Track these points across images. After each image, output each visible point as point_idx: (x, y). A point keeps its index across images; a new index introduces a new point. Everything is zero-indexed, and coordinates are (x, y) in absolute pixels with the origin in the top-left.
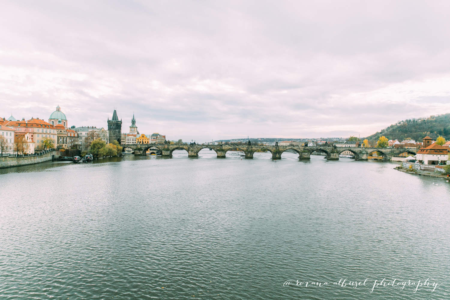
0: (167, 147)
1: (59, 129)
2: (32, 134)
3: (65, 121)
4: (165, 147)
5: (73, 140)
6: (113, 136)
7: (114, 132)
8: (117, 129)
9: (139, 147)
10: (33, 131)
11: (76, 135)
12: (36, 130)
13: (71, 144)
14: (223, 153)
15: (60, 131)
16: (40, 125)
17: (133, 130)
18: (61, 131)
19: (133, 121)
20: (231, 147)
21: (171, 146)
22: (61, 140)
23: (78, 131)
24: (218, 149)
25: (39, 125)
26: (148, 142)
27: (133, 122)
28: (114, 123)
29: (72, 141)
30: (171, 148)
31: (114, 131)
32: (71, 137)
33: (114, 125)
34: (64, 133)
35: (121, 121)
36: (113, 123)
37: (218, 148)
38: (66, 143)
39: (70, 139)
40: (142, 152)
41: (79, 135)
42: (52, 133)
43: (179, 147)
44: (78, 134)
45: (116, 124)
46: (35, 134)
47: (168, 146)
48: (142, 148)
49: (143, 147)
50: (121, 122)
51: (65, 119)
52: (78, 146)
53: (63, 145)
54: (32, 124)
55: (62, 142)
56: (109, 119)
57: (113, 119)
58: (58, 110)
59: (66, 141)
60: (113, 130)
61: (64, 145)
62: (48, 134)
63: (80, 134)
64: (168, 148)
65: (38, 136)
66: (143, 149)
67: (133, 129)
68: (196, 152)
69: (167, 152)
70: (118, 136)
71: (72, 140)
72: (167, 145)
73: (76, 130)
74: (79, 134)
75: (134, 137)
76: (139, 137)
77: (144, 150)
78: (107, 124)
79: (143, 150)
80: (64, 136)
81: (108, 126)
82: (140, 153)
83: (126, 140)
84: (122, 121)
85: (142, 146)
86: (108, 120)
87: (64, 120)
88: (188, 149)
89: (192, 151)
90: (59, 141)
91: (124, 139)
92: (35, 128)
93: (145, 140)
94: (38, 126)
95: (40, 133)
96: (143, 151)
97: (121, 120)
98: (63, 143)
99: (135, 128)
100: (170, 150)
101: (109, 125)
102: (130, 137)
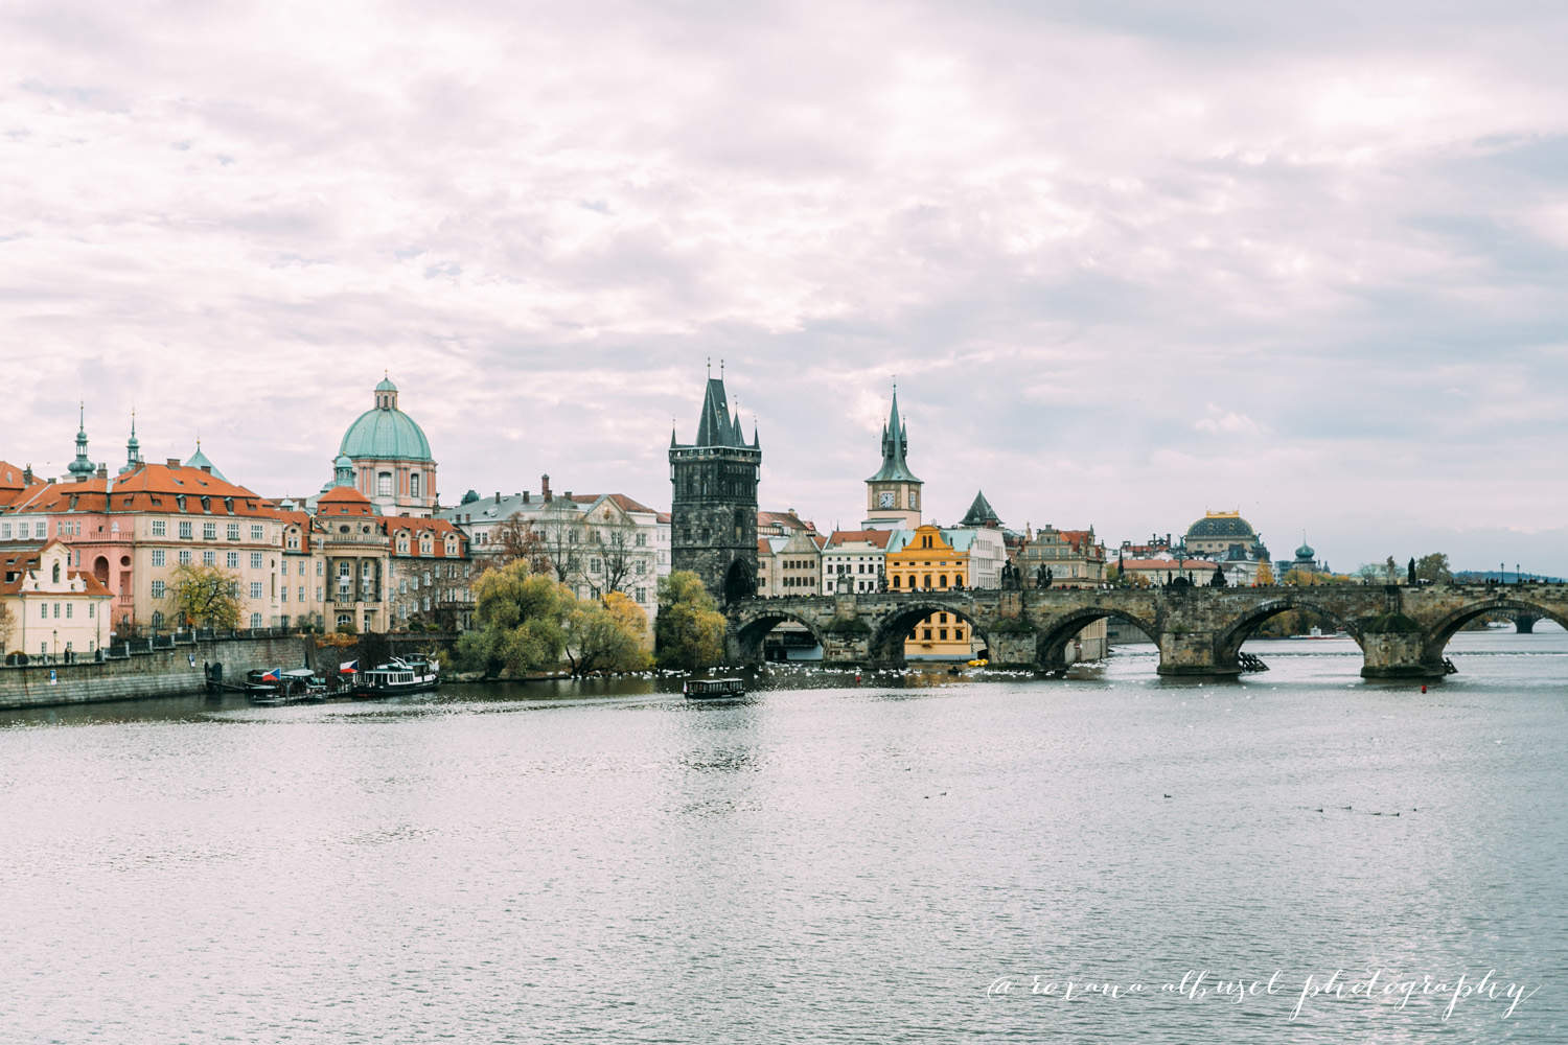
0: (1016, 608)
1: (334, 518)
2: (125, 552)
3: (416, 469)
4: (1005, 609)
5: (434, 579)
6: (699, 543)
7: (706, 523)
8: (722, 499)
9: (847, 610)
10: (133, 534)
11: (452, 547)
12: (143, 526)
13: (422, 604)
14: (1403, 647)
15: (338, 525)
16: (173, 498)
17: (888, 504)
18: (344, 529)
19: (892, 444)
20: (1467, 602)
21: (1046, 604)
22: (345, 579)
23: (469, 525)
24: (1369, 613)
25: (165, 498)
26: (959, 580)
27: (894, 446)
28: (702, 463)
29: (429, 584)
30: (1045, 615)
31: (705, 513)
32: (415, 559)
33: (704, 476)
34: (360, 538)
35: (757, 445)
36: (697, 462)
37: (1372, 605)
38: (378, 600)
39: (414, 574)
40: (863, 646)
41: (476, 548)
42: (244, 541)
43: (1093, 605)
44: (466, 543)
45: (716, 467)
46: (139, 551)
47: (1022, 600)
48: (868, 620)
49: (875, 613)
50: (756, 453)
51: (415, 453)
52: (459, 615)
53: (353, 612)
54: (129, 496)
55: (351, 591)
56: (678, 443)
57: (702, 440)
58: (382, 404)
59: (377, 582)
60: (702, 506)
61: (360, 607)
62: (218, 546)
63: (478, 541)
64: (1023, 613)
65: (158, 562)
66: (873, 625)
67: (888, 497)
68: (1208, 637)
69: (1016, 642)
70: (729, 542)
71: (428, 576)
72: (1016, 595)
73: (458, 517)
74: (473, 541)
75: (874, 549)
76: (905, 549)
77: (880, 637)
78: (667, 471)
79: (868, 631)
80: (360, 554)
81: (671, 486)
82: (854, 651)
83: (825, 570)
84: (762, 448)
85: (863, 608)
86: (674, 444)
87: (412, 461)
88: (1158, 621)
89: (1178, 634)
90: (337, 590)
91: (812, 563)
92: (141, 514)
93: (943, 564)
94: (156, 507)
95: (170, 545)
96: (873, 636)
97: (753, 444)
98: (358, 600)
99: (904, 488)
100: (1035, 630)
101: (676, 475)
102: (847, 547)
